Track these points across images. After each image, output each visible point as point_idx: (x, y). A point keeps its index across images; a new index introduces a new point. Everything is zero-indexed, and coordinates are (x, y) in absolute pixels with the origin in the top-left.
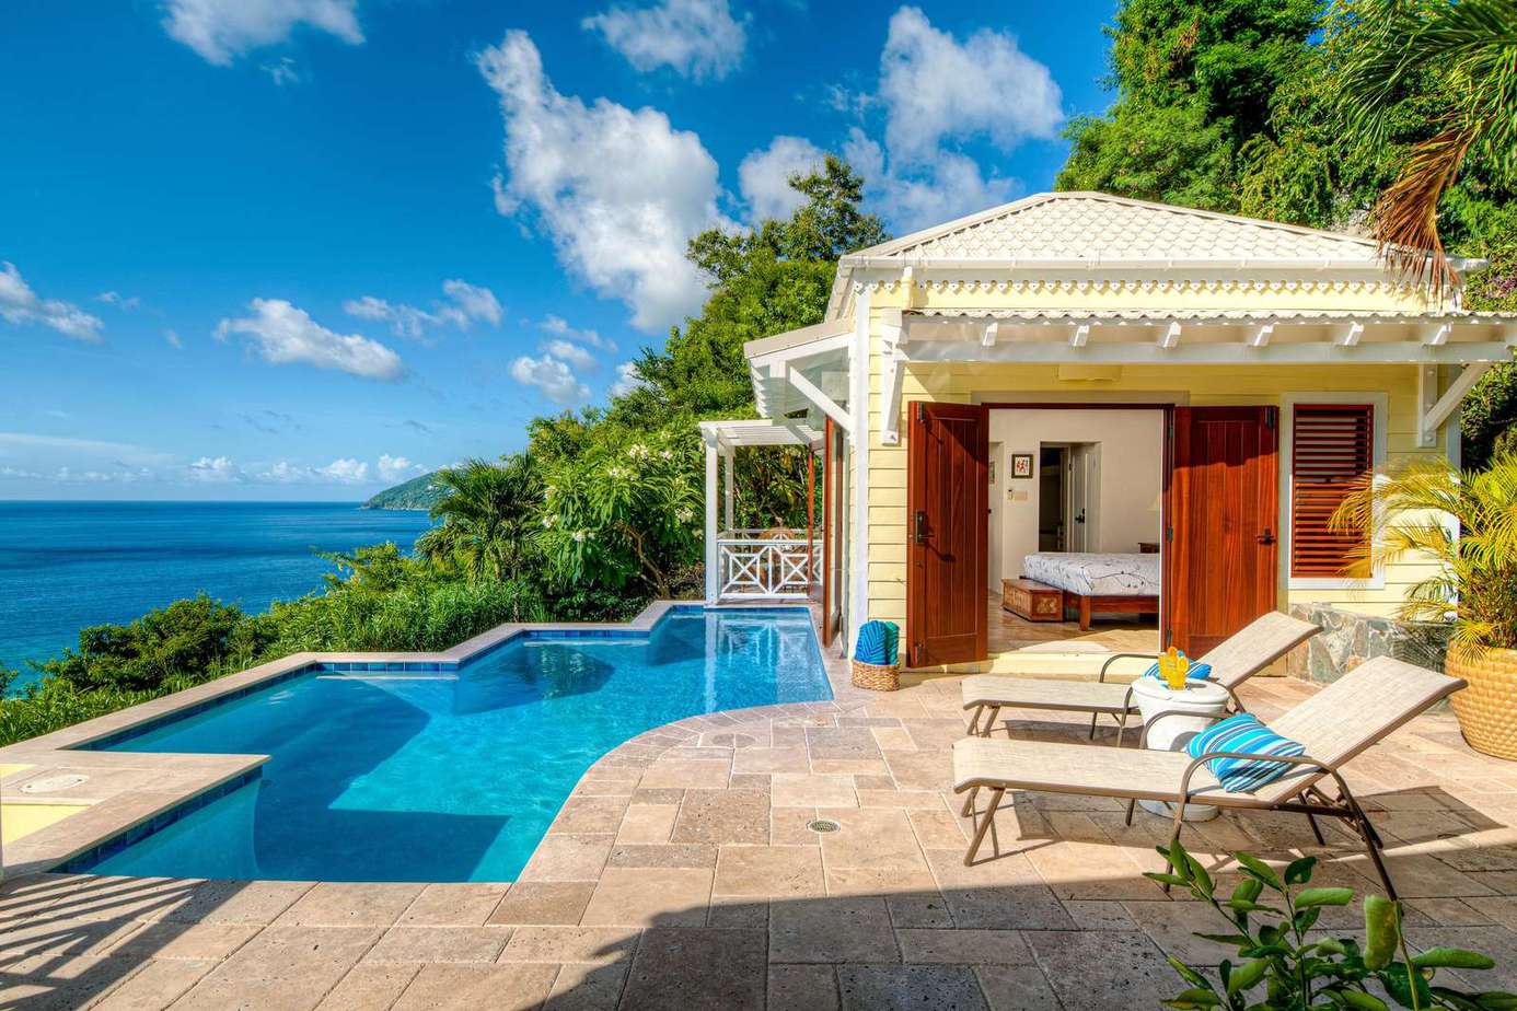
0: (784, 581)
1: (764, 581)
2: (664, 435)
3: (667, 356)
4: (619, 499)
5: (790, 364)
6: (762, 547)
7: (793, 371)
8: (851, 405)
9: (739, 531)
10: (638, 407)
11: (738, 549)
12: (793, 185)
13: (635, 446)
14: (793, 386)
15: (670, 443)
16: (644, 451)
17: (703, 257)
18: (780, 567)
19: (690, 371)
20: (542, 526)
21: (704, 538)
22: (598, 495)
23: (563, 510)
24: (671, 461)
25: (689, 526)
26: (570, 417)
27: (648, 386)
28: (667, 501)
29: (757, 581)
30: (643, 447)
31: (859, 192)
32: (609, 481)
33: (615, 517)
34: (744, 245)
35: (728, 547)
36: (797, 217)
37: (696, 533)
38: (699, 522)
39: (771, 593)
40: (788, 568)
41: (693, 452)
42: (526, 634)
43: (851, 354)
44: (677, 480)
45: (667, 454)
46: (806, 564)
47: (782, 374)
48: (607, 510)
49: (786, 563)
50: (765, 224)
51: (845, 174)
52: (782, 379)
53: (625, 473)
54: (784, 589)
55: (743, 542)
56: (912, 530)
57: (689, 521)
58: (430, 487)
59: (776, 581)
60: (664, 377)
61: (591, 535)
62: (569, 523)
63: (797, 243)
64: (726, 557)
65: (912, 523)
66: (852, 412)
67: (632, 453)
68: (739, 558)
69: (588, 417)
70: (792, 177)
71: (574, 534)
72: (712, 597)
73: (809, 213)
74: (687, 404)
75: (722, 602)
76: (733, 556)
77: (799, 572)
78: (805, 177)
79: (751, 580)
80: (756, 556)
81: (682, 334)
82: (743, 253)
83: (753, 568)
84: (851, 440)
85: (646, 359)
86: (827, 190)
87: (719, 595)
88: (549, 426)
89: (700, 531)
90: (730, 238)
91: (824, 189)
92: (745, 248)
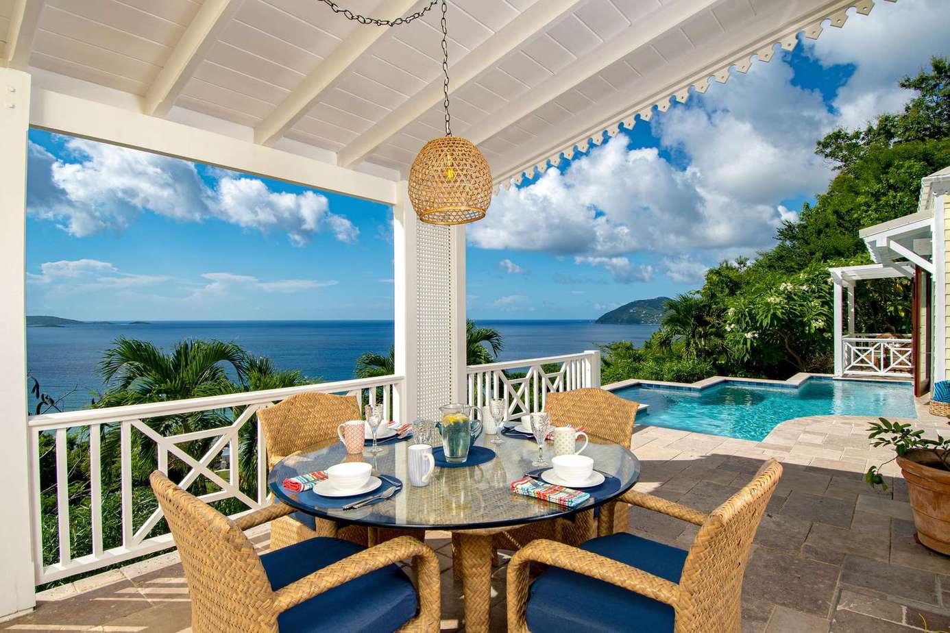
0: (893, 365)
2: (802, 276)
3: (802, 223)
4: (774, 315)
5: (890, 238)
7: (892, 242)
8: (933, 258)
9: (859, 335)
10: (780, 258)
11: (858, 344)
12: (903, 86)
13: (784, 284)
14: (892, 250)
15: (807, 280)
16: (790, 287)
19: (819, 232)
20: (726, 330)
21: (833, 338)
22: (761, 313)
23: (738, 322)
24: (807, 292)
25: (821, 331)
26: (727, 265)
27: (788, 243)
28: (806, 316)
29: (872, 364)
30: (789, 284)
32: (768, 304)
33: (772, 324)
34: (862, 136)
35: (851, 343)
36: (907, 109)
37: (827, 335)
38: (828, 328)
40: (896, 357)
41: (824, 285)
42: (726, 382)
43: (933, 229)
44: (812, 303)
45: (805, 287)
47: (884, 244)
48: (766, 322)
50: (880, 119)
52: (885, 247)
53: (778, 300)
55: (862, 340)
57: (822, 327)
58: (631, 311)
59: (887, 365)
60: (800, 238)
61: (756, 335)
62: (743, 329)
63: (908, 128)
64: (849, 349)
66: (934, 261)
67: (782, 288)
68: (859, 350)
69: (740, 264)
70: (902, 80)
71: (746, 335)
72: (838, 373)
73: (917, 105)
74: (817, 254)
75: (845, 375)
76: (854, 349)
77: (905, 360)
78: (914, 77)
79: (868, 364)
80: (872, 349)
81: (811, 207)
82: (861, 143)
83: (869, 356)
84: (934, 278)
85: (786, 227)
86: (935, 83)
87: (843, 371)
88: (718, 273)
89: (830, 334)
90: (851, 132)
91: (933, 82)
92: (863, 139)
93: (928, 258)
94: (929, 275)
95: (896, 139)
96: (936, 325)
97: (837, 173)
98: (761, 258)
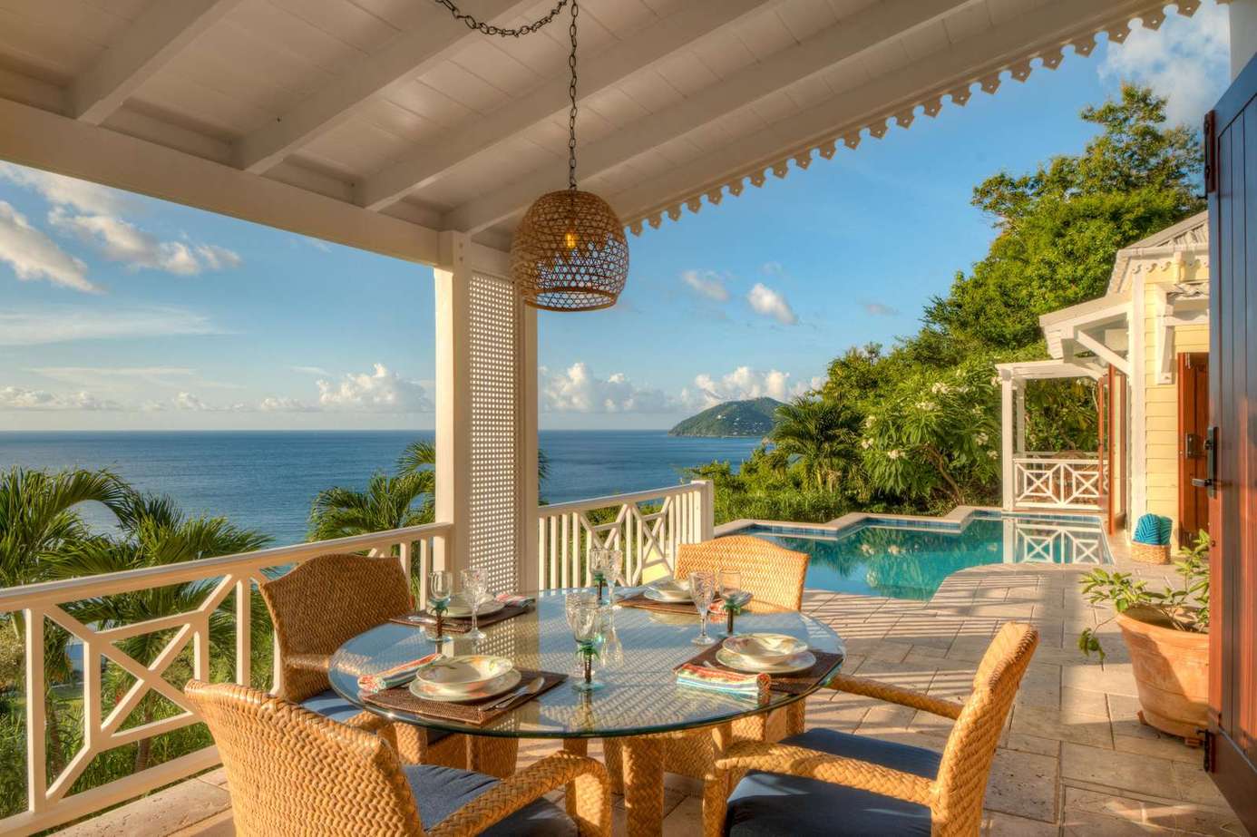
0: (1076, 494)
1: (1057, 493)
2: (959, 373)
3: (955, 299)
4: (927, 426)
5: (1077, 328)
6: (1055, 465)
7: (1079, 332)
8: (1130, 356)
9: (1030, 453)
10: (928, 347)
11: (1030, 466)
12: (1086, 117)
13: (936, 383)
14: (1079, 343)
15: (965, 379)
16: (944, 388)
17: (987, 201)
18: (1071, 484)
19: (978, 314)
20: (861, 447)
21: (1001, 457)
22: (908, 423)
23: (879, 435)
24: (966, 395)
25: (985, 448)
26: (855, 352)
27: (937, 328)
28: (965, 428)
29: (1050, 493)
30: (943, 384)
31: (1161, 113)
32: (917, 412)
33: (922, 440)
34: (1031, 183)
35: (1022, 465)
36: (1090, 150)
37: (992, 454)
38: (996, 443)
39: (1062, 504)
40: (1079, 483)
41: (986, 386)
42: (868, 521)
43: (1130, 318)
44: (973, 410)
45: (962, 389)
46: (1097, 481)
47: (1071, 335)
48: (916, 435)
49: (1077, 479)
50: (1055, 161)
51: (1144, 99)
52: (1070, 339)
53: (930, 405)
54: (1077, 501)
55: (1035, 461)
56: (1182, 447)
57: (986, 443)
58: (719, 417)
59: (1068, 493)
60: (953, 320)
61: (903, 454)
62: (885, 445)
63: (1090, 175)
64: (1021, 473)
65: (1182, 443)
66: (1131, 359)
67: (934, 390)
68: (1033, 475)
69: (871, 352)
70: (1084, 110)
71: (889, 453)
72: (1008, 506)
73: (1102, 144)
74: (977, 343)
75: (1018, 509)
76: (1027, 473)
77: (1090, 487)
78: (1100, 106)
79: (1044, 492)
80: (1049, 473)
81: (967, 278)
82: (1029, 192)
83: (1046, 483)
84: (1131, 381)
85: (936, 305)
86: (1124, 116)
87: (1015, 502)
88: (844, 365)
89: (995, 453)
90: (1017, 178)
91: (1121, 116)
92: (1033, 186)
93: (1123, 354)
94: (1124, 376)
95: (1074, 190)
96: (1133, 441)
97: (999, 232)
98: (901, 345)
